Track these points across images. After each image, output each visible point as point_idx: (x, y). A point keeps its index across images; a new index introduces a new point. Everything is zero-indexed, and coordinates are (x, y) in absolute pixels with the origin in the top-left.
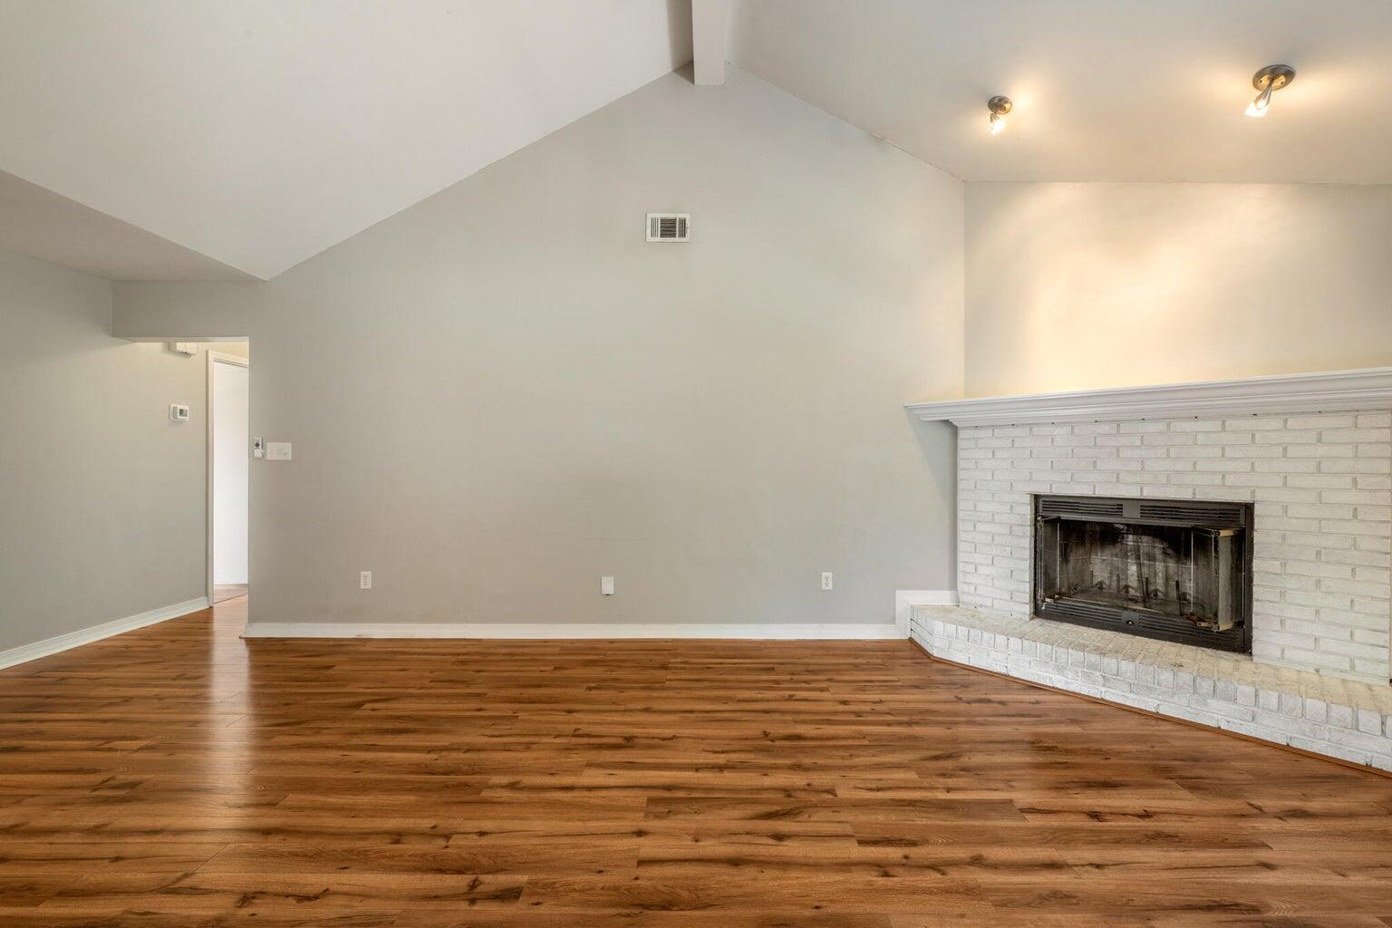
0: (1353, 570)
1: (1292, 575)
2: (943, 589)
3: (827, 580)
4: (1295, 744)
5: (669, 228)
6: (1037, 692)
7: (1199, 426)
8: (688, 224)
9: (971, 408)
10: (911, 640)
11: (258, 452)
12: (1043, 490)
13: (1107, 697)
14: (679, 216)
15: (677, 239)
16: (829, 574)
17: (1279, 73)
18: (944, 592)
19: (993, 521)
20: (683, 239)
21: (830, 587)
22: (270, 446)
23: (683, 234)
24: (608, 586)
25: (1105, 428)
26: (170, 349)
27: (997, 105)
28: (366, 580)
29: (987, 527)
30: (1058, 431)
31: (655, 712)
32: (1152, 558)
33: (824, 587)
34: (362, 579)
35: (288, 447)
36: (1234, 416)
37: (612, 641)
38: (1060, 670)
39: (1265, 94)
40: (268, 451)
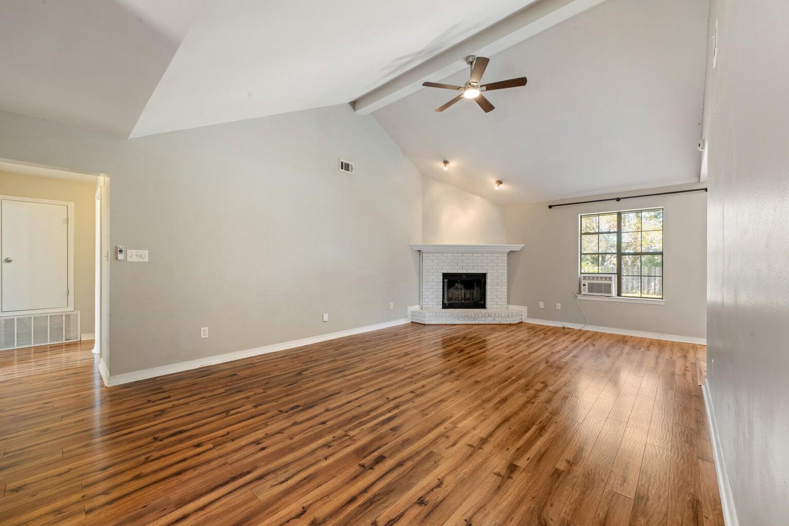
2: (417, 305)
5: (346, 167)
7: (478, 255)
8: (353, 167)
9: (426, 247)
10: (412, 322)
11: (121, 256)
12: (446, 272)
13: (469, 323)
14: (350, 163)
17: (500, 182)
19: (433, 281)
20: (351, 173)
22: (130, 252)
23: (352, 171)
24: (326, 317)
25: (460, 255)
27: (446, 162)
28: (205, 332)
29: (430, 284)
30: (449, 255)
32: (461, 289)
34: (202, 332)
35: (145, 253)
36: (484, 253)
38: (459, 319)
39: (498, 186)
40: (129, 255)
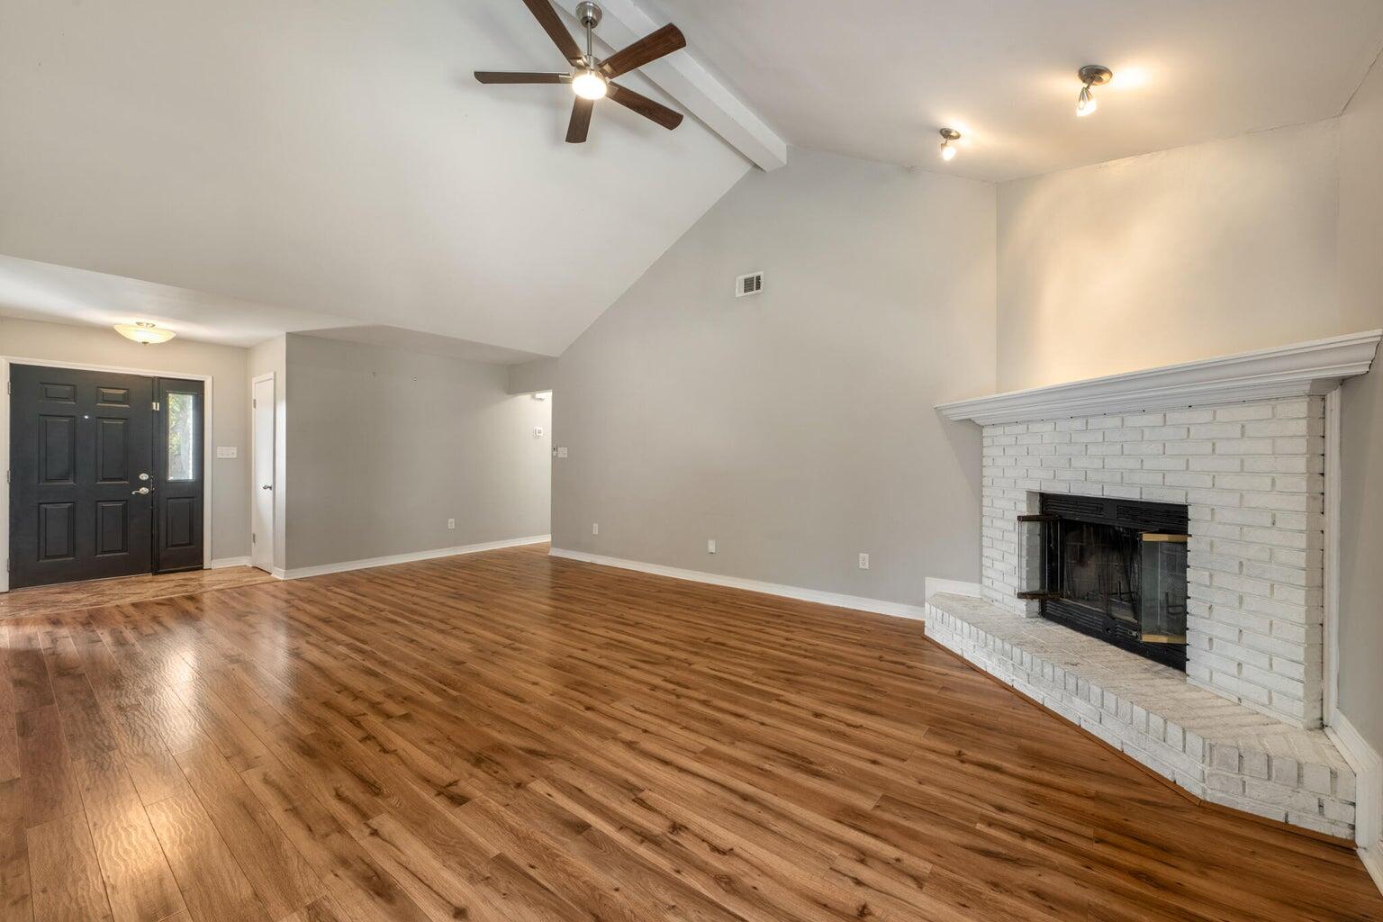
0: (1272, 586)
1: (1220, 588)
3: (864, 560)
4: (1128, 752)
5: (752, 284)
6: (974, 673)
7: (1146, 420)
8: (762, 280)
9: (987, 406)
11: (555, 453)
12: (1035, 487)
14: (755, 275)
15: (755, 292)
16: (866, 556)
18: (974, 584)
19: (1004, 518)
20: (758, 291)
21: (867, 566)
23: (758, 288)
24: (712, 547)
25: (1078, 424)
26: (534, 397)
27: (947, 135)
29: (1000, 524)
31: (673, 618)
33: (861, 566)
35: (566, 450)
36: (1174, 408)
37: (709, 585)
